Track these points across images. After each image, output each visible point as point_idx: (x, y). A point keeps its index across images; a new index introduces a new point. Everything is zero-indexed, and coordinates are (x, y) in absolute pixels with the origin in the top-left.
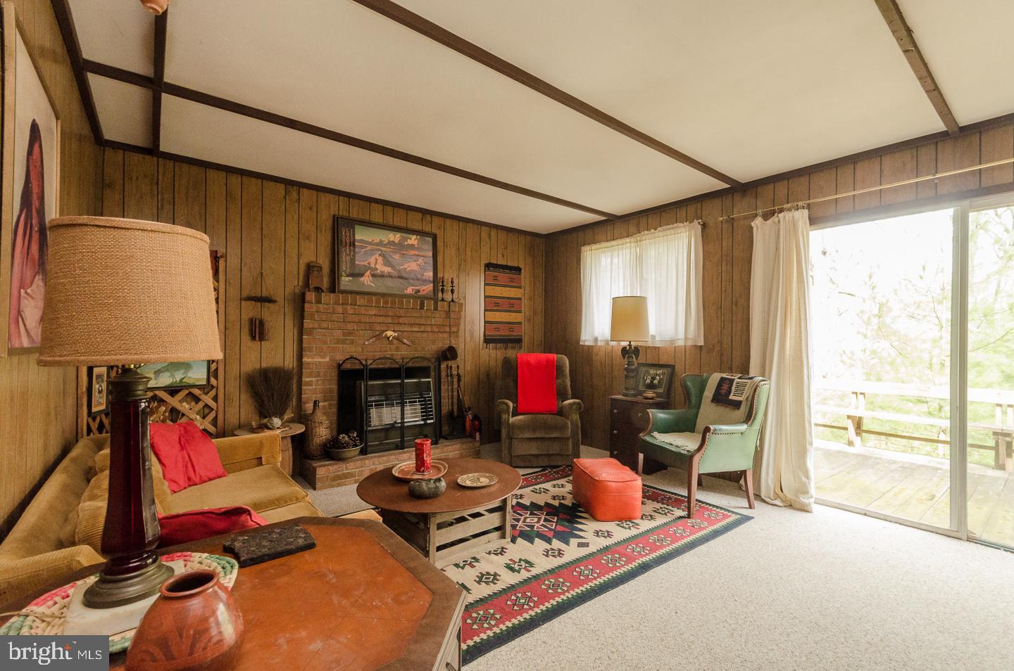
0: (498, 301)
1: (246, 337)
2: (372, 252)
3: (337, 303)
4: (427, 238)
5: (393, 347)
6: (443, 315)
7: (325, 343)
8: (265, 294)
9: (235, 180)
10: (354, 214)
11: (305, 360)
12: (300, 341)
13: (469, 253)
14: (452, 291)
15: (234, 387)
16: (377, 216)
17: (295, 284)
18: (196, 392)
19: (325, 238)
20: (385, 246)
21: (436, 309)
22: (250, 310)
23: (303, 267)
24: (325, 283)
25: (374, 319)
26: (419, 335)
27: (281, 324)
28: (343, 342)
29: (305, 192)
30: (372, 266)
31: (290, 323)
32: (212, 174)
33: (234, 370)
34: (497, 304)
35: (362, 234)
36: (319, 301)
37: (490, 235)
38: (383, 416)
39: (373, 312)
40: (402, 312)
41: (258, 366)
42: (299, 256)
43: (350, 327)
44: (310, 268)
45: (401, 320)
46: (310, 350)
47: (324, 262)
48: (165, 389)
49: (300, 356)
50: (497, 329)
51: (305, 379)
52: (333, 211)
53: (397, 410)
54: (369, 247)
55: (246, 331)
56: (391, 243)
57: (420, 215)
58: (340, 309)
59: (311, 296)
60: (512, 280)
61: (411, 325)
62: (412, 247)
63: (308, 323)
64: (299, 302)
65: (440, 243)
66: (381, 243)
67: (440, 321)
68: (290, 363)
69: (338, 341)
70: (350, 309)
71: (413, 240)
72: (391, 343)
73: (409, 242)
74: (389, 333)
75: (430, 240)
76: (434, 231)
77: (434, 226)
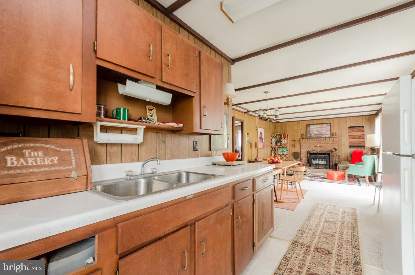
0: (354, 136)
1: (292, 147)
2: (314, 130)
3: (306, 141)
4: (328, 124)
5: (320, 149)
6: (333, 141)
7: (304, 147)
8: (295, 140)
9: (290, 123)
10: (310, 123)
11: (301, 151)
12: (300, 147)
13: (342, 125)
14: (336, 135)
15: (291, 155)
16: (315, 122)
17: (299, 137)
18: (285, 155)
19: (305, 129)
20: (317, 128)
21: (330, 140)
22: (293, 143)
23: (301, 135)
24: (305, 137)
25: (314, 143)
26: (326, 146)
27: (297, 144)
28: (308, 148)
29: (301, 122)
30: (314, 132)
31: (299, 144)
32: (287, 123)
33: (291, 152)
34: (354, 137)
35: (312, 127)
36: (303, 141)
37: (350, 120)
38: (315, 162)
39: (314, 142)
40: (320, 141)
41: (294, 152)
42: (300, 133)
43: (309, 145)
44: (302, 135)
45: (321, 143)
46: (302, 149)
47: (304, 133)
48: (282, 154)
49: (300, 150)
50: (354, 144)
51: (301, 154)
52: (306, 124)
53: (317, 161)
54: (313, 129)
55: (292, 146)
56: (319, 127)
57: (326, 120)
58: (307, 142)
59: (301, 140)
60: (360, 130)
61: (324, 144)
62: (324, 127)
63: (301, 144)
64: (300, 141)
65: (332, 125)
66: (316, 128)
67: (332, 143)
68: (299, 151)
69: (307, 147)
70: (309, 141)
71: (324, 125)
72: (319, 148)
73: (323, 126)
74: (318, 146)
75: (329, 124)
76: (330, 122)
77: (330, 121)
